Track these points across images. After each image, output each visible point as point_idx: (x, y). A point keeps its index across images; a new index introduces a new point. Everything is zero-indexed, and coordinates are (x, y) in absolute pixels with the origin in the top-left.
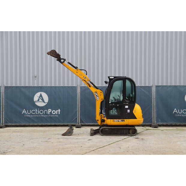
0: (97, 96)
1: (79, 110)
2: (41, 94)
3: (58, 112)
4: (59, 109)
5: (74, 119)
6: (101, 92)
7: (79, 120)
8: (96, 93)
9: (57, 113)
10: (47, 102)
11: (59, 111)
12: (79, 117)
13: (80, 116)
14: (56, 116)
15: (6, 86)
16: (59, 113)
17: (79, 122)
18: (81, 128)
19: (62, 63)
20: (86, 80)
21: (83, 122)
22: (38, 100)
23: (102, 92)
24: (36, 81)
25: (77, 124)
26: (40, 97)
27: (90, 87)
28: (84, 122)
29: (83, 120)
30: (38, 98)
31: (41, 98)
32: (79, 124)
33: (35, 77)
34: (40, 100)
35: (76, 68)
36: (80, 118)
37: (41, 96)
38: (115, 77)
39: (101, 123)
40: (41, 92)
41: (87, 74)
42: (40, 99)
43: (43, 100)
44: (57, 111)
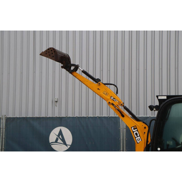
0: (136, 134)
2: (61, 130)
6: (145, 128)
8: (134, 129)
10: (70, 144)
15: (8, 118)
19: (71, 72)
20: (116, 103)
22: (56, 141)
23: (147, 127)
24: (57, 109)
26: (58, 136)
27: (123, 116)
30: (56, 137)
31: (60, 137)
33: (56, 102)
34: (59, 141)
35: (97, 81)
37: (61, 133)
38: (168, 97)
40: (61, 126)
41: (117, 93)
42: (59, 139)
43: (63, 140)
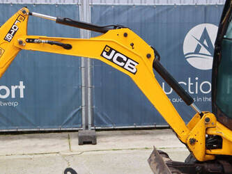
1: (89, 86)
3: (17, 91)
4: (21, 83)
5: (72, 114)
7: (87, 116)
9: (13, 96)
11: (22, 87)
12: (86, 106)
13: (92, 105)
14: (10, 104)
16: (22, 96)
17: (90, 122)
18: (95, 144)
21: (100, 122)
25: (84, 128)
28: (104, 120)
29: (100, 116)
32: (87, 127)
36: (92, 109)
39: (206, 154)
44: (13, 88)
